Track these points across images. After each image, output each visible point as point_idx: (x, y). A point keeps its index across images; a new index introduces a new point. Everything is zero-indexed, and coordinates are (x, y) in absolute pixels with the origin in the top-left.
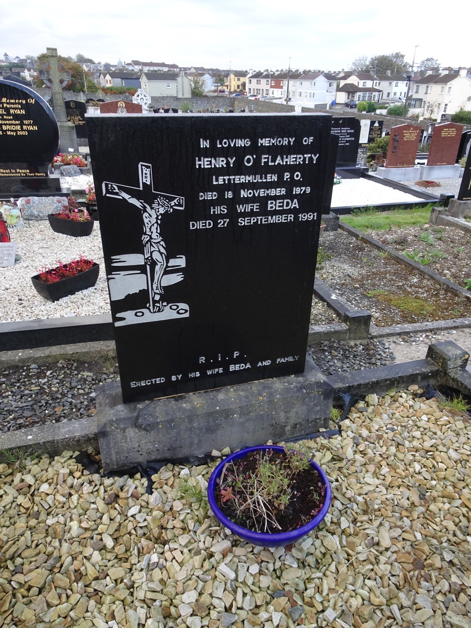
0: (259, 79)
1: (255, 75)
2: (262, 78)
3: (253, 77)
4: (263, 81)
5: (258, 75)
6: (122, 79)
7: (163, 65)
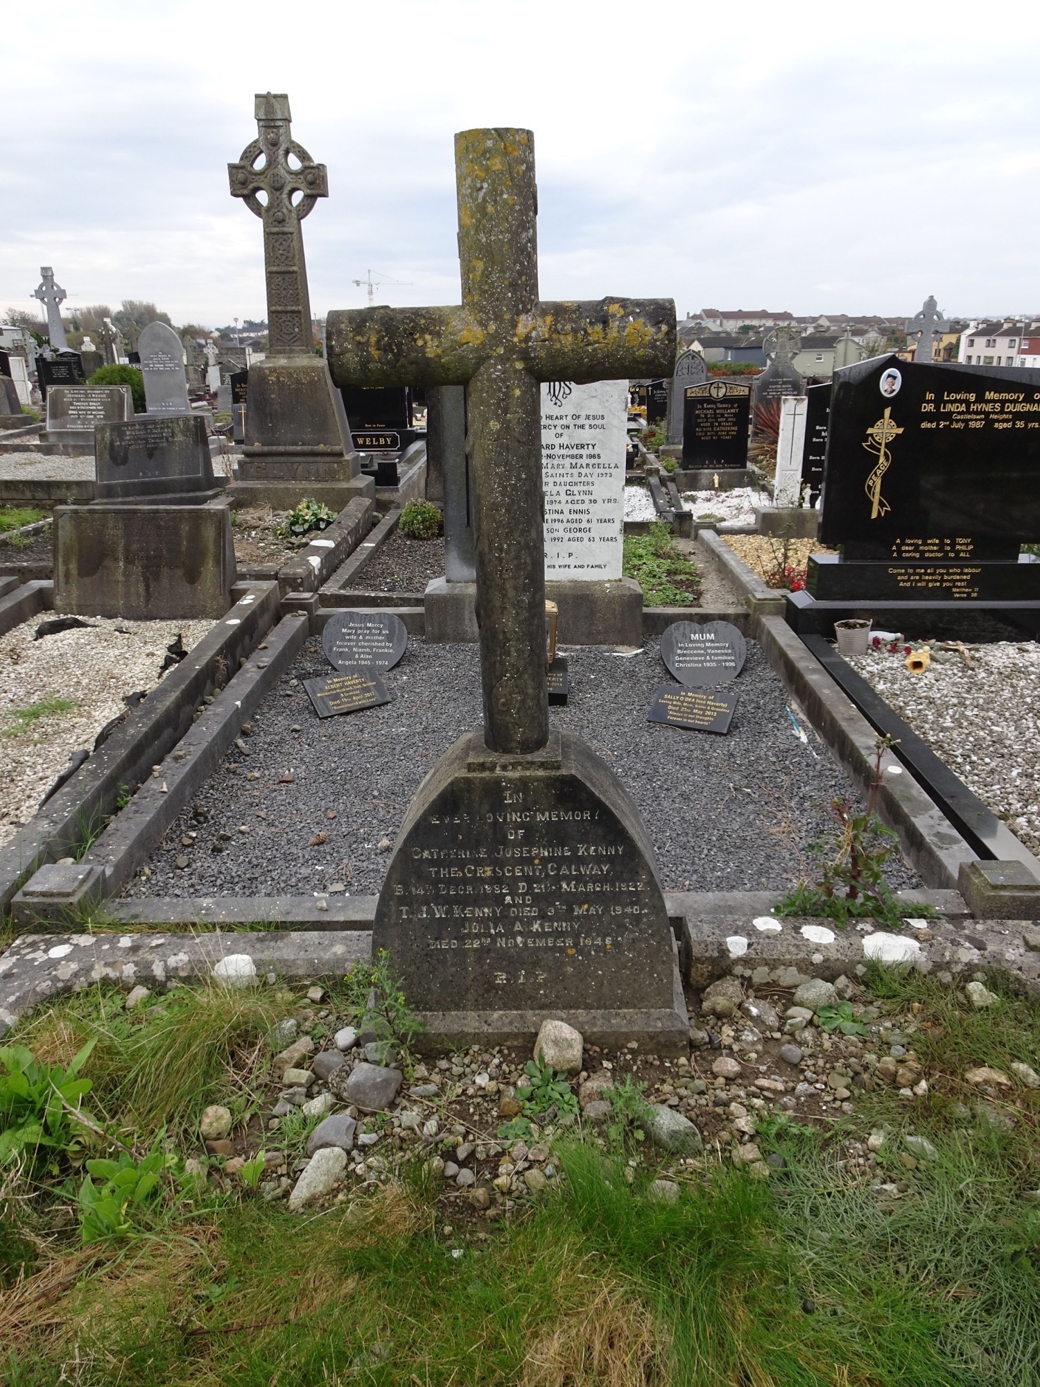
0: (993, 337)
1: (983, 329)
2: (998, 335)
3: (978, 333)
4: (1002, 342)
5: (990, 329)
6: (725, 348)
7: (764, 315)
